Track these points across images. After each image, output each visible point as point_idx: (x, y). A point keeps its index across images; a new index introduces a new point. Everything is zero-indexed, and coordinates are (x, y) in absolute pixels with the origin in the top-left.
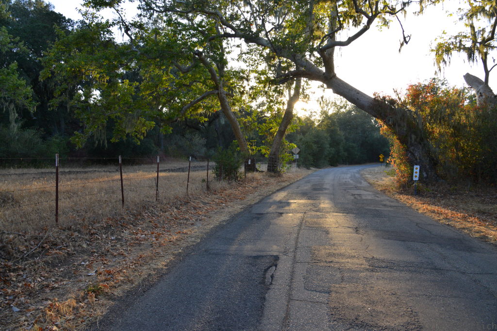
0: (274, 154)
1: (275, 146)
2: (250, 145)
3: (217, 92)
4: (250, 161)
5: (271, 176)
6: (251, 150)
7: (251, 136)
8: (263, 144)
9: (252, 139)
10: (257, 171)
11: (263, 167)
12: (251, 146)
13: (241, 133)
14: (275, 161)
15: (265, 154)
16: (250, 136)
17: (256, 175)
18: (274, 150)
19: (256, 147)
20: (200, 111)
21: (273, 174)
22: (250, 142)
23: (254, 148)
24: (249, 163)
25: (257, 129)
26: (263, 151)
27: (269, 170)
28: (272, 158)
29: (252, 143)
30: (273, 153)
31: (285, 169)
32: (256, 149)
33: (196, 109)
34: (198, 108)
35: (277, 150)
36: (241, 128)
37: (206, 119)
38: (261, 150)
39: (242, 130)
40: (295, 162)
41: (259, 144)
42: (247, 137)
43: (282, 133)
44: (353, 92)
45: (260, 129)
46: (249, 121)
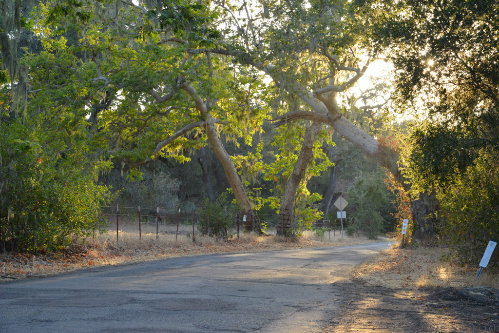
0: (286, 209)
1: (287, 197)
2: (252, 195)
3: (203, 123)
4: (245, 217)
5: (280, 241)
6: (254, 202)
7: (254, 181)
8: (272, 194)
9: (256, 186)
10: (261, 234)
11: (274, 233)
12: (255, 196)
13: (238, 178)
14: (288, 220)
15: (276, 209)
16: (252, 180)
17: (261, 239)
18: (285, 203)
19: (261, 198)
20: (178, 148)
21: (283, 237)
22: (252, 190)
23: (258, 199)
24: (245, 220)
25: (264, 172)
26: (273, 205)
27: (279, 233)
28: (284, 215)
29: (255, 192)
30: (284, 207)
31: (306, 234)
32: (262, 201)
33: (173, 145)
34: (177, 144)
35: (290, 203)
36: (238, 170)
37: (188, 159)
38: (270, 203)
39: (240, 173)
40: (340, 225)
41: (266, 193)
42: (247, 183)
43: (297, 178)
44: (359, 137)
45: (267, 171)
46: (250, 160)
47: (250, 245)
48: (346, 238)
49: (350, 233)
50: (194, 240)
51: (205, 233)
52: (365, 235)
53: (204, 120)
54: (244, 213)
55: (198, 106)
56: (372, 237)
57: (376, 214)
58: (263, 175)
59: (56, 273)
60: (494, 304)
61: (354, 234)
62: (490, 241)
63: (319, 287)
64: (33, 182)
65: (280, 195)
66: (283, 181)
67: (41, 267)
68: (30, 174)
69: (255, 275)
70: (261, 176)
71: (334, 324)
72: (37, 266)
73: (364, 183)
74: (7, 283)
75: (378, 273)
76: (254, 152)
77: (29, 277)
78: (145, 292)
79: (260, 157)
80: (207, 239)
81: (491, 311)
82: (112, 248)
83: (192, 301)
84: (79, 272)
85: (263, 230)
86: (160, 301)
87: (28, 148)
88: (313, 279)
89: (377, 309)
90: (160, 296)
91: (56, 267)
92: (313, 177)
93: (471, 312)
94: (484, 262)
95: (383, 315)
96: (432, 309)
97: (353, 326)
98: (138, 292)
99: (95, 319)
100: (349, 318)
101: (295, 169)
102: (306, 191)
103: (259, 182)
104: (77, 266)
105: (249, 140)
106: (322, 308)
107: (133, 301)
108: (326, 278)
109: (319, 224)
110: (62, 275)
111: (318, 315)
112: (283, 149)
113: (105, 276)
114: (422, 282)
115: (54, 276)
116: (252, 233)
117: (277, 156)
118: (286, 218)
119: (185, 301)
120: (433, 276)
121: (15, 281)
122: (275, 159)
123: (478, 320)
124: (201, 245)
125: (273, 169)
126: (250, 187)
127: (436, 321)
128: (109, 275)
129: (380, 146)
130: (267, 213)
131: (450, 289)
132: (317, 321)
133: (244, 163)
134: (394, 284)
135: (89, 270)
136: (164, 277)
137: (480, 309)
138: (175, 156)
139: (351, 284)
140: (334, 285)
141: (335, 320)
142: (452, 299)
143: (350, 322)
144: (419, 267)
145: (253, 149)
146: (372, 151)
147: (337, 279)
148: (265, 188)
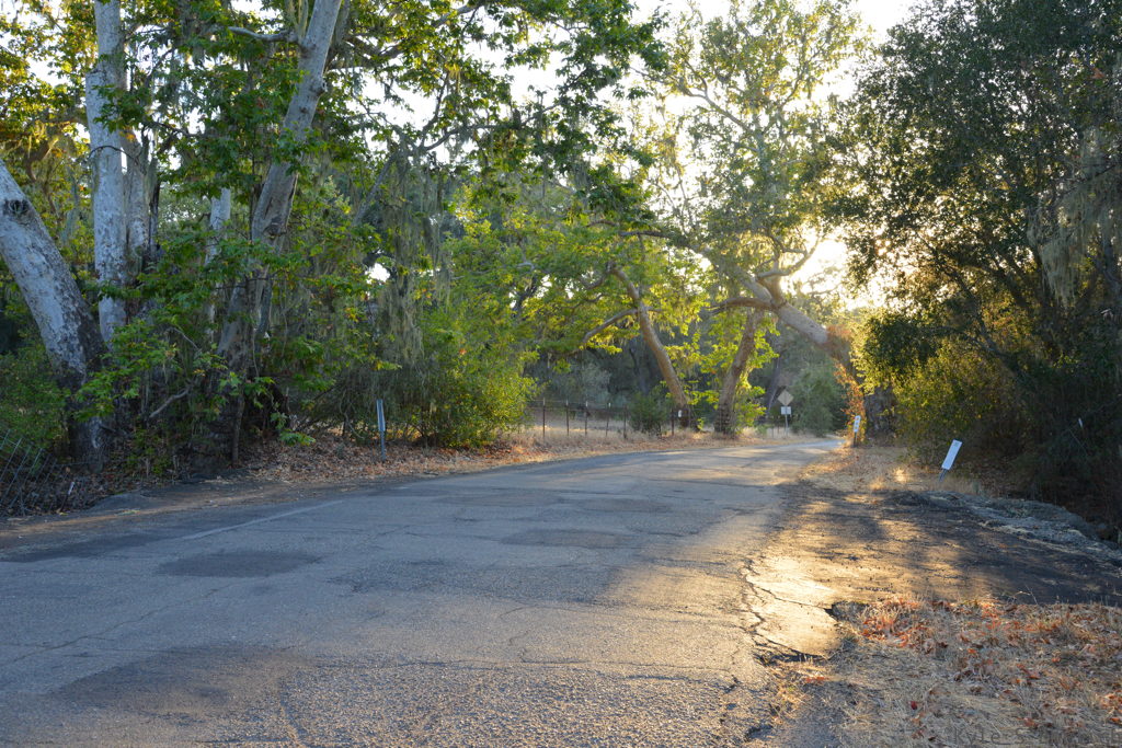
0: (725, 404)
1: (726, 391)
2: (687, 388)
3: (635, 311)
4: (680, 412)
5: (718, 439)
6: (691, 396)
7: (690, 374)
8: (710, 388)
9: (692, 379)
10: (698, 430)
11: (711, 429)
13: (672, 369)
14: (727, 416)
15: (714, 404)
16: (688, 373)
17: (697, 436)
18: (725, 397)
19: (697, 392)
20: (608, 338)
21: (721, 434)
22: (688, 383)
23: (695, 393)
24: (680, 415)
25: (700, 363)
26: (711, 399)
27: (717, 430)
28: (722, 410)
29: (691, 385)
30: (723, 402)
31: (747, 431)
32: (698, 395)
33: (603, 335)
34: (607, 334)
35: (729, 397)
36: (673, 362)
37: (619, 350)
38: (707, 397)
39: (675, 365)
40: (784, 421)
41: (703, 387)
42: (683, 376)
43: (738, 371)
44: (806, 326)
45: (704, 362)
46: (686, 351)
47: (685, 442)
48: (790, 435)
49: (795, 431)
50: (625, 436)
51: (636, 429)
52: (812, 432)
53: (636, 308)
54: (679, 408)
55: (630, 292)
56: (820, 435)
57: (824, 410)
58: (700, 367)
59: (480, 470)
60: (958, 510)
61: (801, 432)
62: (955, 441)
63: (761, 488)
64: (456, 374)
65: (718, 388)
66: (722, 373)
67: (465, 464)
68: (453, 366)
69: (692, 475)
70: (697, 368)
71: (779, 529)
72: (460, 462)
73: (812, 376)
74: (429, 479)
75: (827, 474)
76: (690, 342)
77: (452, 473)
78: (573, 492)
79: (697, 348)
80: (639, 435)
81: (955, 517)
82: (538, 444)
83: (625, 502)
84: (504, 469)
85: (699, 427)
86: (590, 501)
87: (450, 338)
88: (755, 480)
89: (828, 514)
90: (590, 496)
91: (479, 464)
92: (755, 370)
93: (933, 518)
94: (948, 463)
95: (834, 520)
96: (889, 515)
97: (800, 531)
98: (567, 491)
99: (522, 519)
100: (796, 523)
101: (735, 361)
102: (746, 385)
103: (696, 375)
104: (501, 463)
105: (685, 331)
106: (766, 511)
107: (561, 501)
108: (769, 479)
109: (761, 420)
110: (486, 472)
111: (761, 519)
112: (722, 339)
113: (531, 473)
114: (877, 485)
115: (479, 473)
116: (688, 429)
117: (715, 346)
118: (725, 414)
119: (618, 501)
120: (889, 478)
121: (438, 477)
122: (713, 349)
123: (941, 527)
124: (632, 441)
125: (711, 361)
126: (686, 380)
127: (892, 527)
128: (536, 473)
129: (829, 335)
130: (704, 408)
131: (909, 493)
132: (761, 526)
133: (679, 354)
134: (845, 486)
135: (514, 468)
136: (592, 476)
137: (944, 515)
138: (604, 346)
139: (797, 486)
140: (779, 486)
141: (780, 525)
142: (911, 504)
143: (797, 527)
144: (873, 469)
145: (689, 339)
146: (820, 341)
147: (781, 480)
148: (703, 381)
